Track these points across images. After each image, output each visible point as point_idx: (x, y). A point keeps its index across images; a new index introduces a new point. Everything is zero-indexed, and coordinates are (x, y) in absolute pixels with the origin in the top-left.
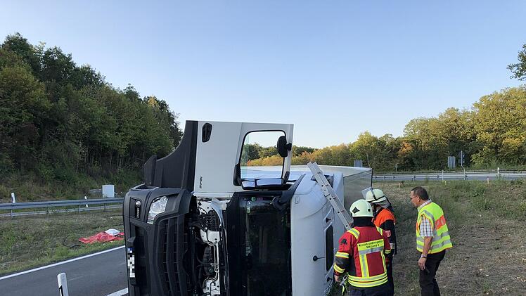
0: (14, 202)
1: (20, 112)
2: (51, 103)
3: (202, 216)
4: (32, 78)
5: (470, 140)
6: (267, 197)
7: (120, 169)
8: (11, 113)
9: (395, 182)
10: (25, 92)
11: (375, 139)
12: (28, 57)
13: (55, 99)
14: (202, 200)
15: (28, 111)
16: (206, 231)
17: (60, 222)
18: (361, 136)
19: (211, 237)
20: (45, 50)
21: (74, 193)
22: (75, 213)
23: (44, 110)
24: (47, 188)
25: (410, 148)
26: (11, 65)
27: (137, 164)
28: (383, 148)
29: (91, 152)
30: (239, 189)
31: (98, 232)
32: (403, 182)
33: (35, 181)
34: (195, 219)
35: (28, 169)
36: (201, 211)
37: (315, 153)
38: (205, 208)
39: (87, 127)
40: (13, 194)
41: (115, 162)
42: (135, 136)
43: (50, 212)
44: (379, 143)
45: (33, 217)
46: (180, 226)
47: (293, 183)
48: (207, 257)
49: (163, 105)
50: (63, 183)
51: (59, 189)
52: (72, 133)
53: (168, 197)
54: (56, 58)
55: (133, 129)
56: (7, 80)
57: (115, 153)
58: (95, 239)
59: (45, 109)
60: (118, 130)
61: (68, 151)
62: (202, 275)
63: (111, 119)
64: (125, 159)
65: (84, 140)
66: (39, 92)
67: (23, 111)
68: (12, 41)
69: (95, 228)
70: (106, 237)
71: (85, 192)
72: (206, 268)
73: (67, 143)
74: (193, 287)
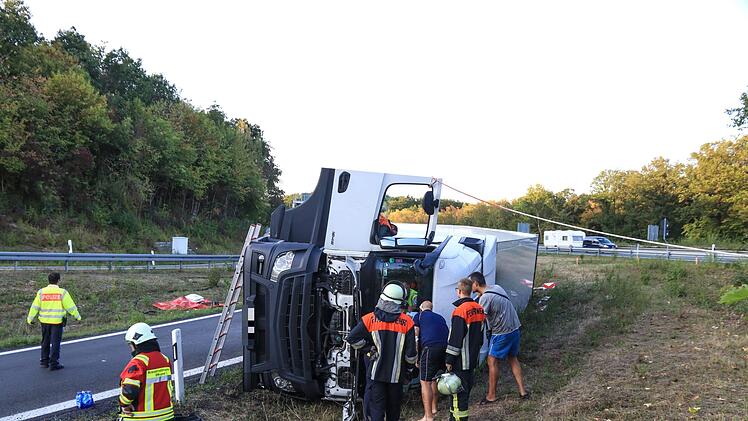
0: (71, 251)
1: (74, 134)
2: (113, 122)
3: (331, 277)
4: (90, 89)
5: (683, 204)
6: (406, 259)
7: (195, 217)
8: (62, 134)
9: (571, 256)
10: (82, 107)
11: (550, 195)
12: (85, 61)
13: (117, 118)
14: (333, 258)
15: (84, 134)
16: (336, 294)
17: (128, 281)
18: (530, 189)
19: (343, 301)
20: (107, 51)
21: (136, 246)
22: (145, 271)
23: (103, 133)
24: (102, 237)
25: (599, 210)
26: (64, 70)
27: (217, 211)
28: (560, 208)
29: (159, 191)
30: (376, 248)
31: (177, 297)
32: (582, 257)
33: (87, 227)
34: (324, 280)
35: (79, 211)
36: (331, 271)
37: (465, 209)
38: (336, 267)
39: (157, 157)
40: (70, 242)
41: (189, 207)
42: (218, 172)
43: (113, 268)
44: (555, 201)
45: (93, 272)
46: (307, 285)
47: (437, 246)
48: (335, 324)
49: (256, 132)
50: (121, 230)
51: (117, 239)
52: (137, 165)
53: (295, 252)
54: (121, 62)
55: (217, 163)
56: (59, 91)
57: (190, 194)
58: (173, 304)
59: (104, 131)
60: (197, 164)
61: (130, 187)
62: (328, 344)
63: (188, 147)
64: (202, 204)
65: (151, 174)
66: (99, 109)
67: (77, 133)
68: (64, 37)
69: (172, 292)
70: (187, 304)
71: (150, 246)
72: (332, 336)
73: (130, 178)
74: (317, 356)
